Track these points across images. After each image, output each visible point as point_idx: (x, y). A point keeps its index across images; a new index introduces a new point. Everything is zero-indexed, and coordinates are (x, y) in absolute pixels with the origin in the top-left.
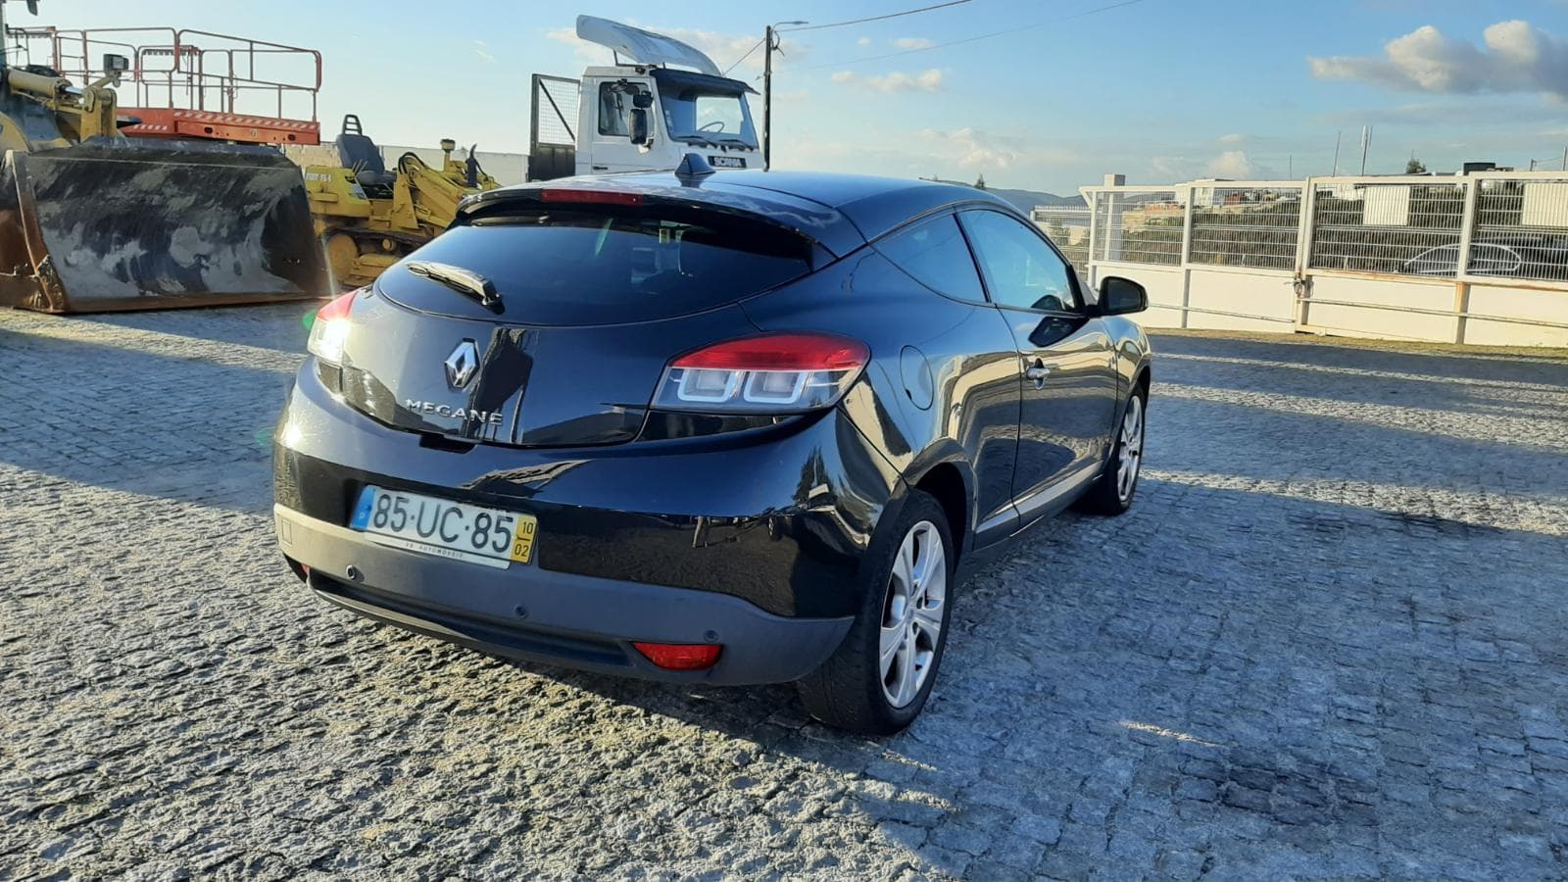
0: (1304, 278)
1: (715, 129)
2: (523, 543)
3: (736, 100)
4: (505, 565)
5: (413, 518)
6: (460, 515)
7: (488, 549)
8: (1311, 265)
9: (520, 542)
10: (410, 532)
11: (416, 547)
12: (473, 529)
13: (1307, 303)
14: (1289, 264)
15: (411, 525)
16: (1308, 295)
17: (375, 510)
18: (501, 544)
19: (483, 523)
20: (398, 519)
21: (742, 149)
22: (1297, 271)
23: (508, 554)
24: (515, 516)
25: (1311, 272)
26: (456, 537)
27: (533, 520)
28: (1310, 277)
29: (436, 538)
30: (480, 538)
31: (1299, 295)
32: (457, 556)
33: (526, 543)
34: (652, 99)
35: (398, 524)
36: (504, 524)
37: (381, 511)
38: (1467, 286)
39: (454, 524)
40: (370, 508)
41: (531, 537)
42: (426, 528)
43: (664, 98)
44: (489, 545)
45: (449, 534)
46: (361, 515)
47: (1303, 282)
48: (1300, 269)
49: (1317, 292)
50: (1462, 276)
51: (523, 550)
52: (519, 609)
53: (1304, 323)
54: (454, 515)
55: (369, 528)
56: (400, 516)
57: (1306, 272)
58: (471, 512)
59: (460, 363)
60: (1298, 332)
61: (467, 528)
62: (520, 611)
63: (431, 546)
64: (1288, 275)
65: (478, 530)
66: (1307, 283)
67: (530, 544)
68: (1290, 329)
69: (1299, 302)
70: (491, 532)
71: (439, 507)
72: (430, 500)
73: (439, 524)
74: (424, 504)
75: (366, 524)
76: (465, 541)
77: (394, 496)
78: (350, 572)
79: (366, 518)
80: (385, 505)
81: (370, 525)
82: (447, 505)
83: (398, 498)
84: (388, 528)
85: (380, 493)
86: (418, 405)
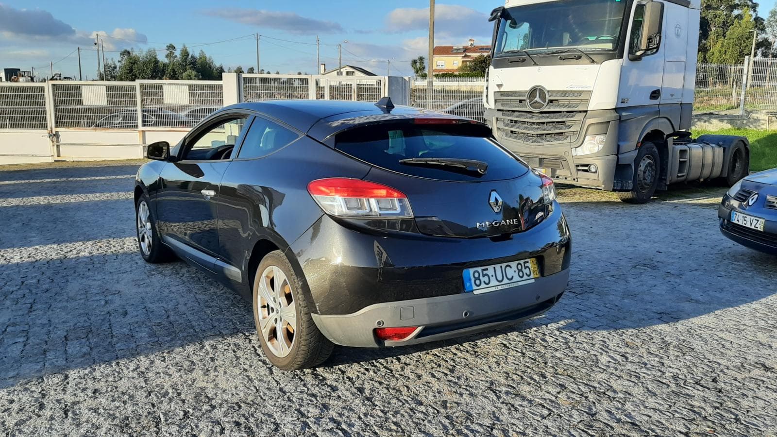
0: (54, 133)
4: (533, 281)
5: (492, 276)
6: (511, 267)
7: (525, 277)
8: (56, 126)
9: (534, 269)
10: (494, 282)
11: (500, 288)
12: (517, 271)
13: (58, 146)
14: (45, 126)
15: (493, 280)
16: (58, 141)
17: (473, 280)
18: (528, 273)
19: (520, 267)
20: (486, 279)
22: (49, 129)
23: (532, 276)
24: (529, 260)
25: (58, 129)
26: (513, 277)
27: (534, 259)
28: (57, 132)
29: (506, 281)
30: (521, 274)
31: (53, 142)
32: (516, 285)
33: (536, 269)
35: (487, 281)
36: (526, 265)
37: (476, 279)
38: (144, 132)
39: (510, 272)
40: (470, 280)
41: (536, 266)
42: (500, 278)
45: (510, 277)
46: (468, 284)
47: (54, 135)
48: (51, 128)
49: (62, 139)
50: (141, 128)
51: (536, 272)
53: (59, 156)
54: (508, 268)
55: (474, 289)
56: (486, 277)
57: (54, 130)
58: (514, 264)
59: (496, 201)
60: (55, 161)
61: (515, 271)
62: (538, 298)
63: (505, 285)
64: (45, 132)
65: (519, 271)
66: (57, 135)
68: (51, 160)
69: (53, 145)
70: (523, 270)
71: (501, 267)
72: (496, 266)
73: (504, 274)
74: (494, 268)
75: (472, 287)
76: (516, 278)
77: (479, 269)
78: (466, 314)
79: (471, 285)
80: (477, 275)
81: (475, 287)
82: (504, 265)
83: (483, 270)
84: (483, 285)
85: (471, 271)
86: (483, 224)
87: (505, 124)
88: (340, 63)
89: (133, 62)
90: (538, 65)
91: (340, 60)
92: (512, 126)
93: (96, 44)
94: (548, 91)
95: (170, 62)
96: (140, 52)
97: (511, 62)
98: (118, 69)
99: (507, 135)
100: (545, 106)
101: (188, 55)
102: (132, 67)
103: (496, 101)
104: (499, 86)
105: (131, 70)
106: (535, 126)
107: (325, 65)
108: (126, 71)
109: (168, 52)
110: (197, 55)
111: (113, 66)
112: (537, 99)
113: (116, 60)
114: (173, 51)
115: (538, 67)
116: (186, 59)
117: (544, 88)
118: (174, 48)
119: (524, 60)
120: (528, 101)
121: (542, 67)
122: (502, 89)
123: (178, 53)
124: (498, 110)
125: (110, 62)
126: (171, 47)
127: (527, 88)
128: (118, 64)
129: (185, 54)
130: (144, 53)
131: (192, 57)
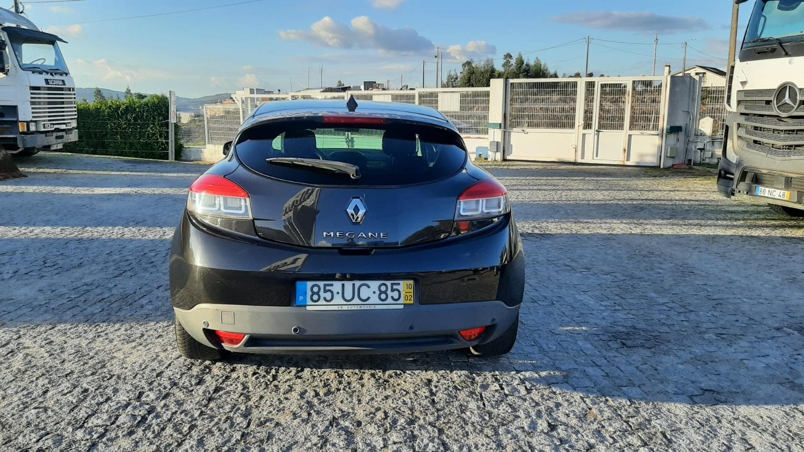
1: (39, 63)
2: (408, 294)
3: (51, 46)
4: (402, 307)
5: (338, 293)
6: (369, 287)
7: (390, 300)
9: (407, 294)
10: (338, 300)
11: (345, 308)
12: (378, 292)
15: (338, 297)
17: (309, 293)
18: (396, 297)
19: (383, 288)
20: (328, 296)
21: (61, 75)
23: (402, 301)
24: (401, 282)
26: (369, 298)
27: (411, 282)
29: (356, 301)
30: (383, 296)
32: (372, 307)
33: (410, 294)
34: (6, 45)
35: (329, 298)
36: (395, 287)
37: (313, 293)
39: (365, 293)
40: (306, 293)
41: (412, 290)
42: (348, 297)
43: (13, 44)
44: (389, 298)
45: (364, 298)
46: (301, 298)
51: (409, 298)
52: (410, 327)
54: (363, 289)
55: (308, 304)
56: (329, 294)
58: (374, 284)
59: (356, 209)
61: (374, 293)
62: (411, 328)
63: (356, 305)
65: (381, 292)
67: (412, 294)
70: (389, 292)
71: (354, 284)
72: (346, 283)
73: (356, 293)
74: (343, 285)
75: (306, 302)
76: (375, 299)
77: (321, 284)
78: (295, 330)
79: (305, 299)
80: (316, 289)
81: (309, 302)
82: (358, 283)
83: (325, 285)
84: (322, 302)
85: (310, 284)
86: (332, 234)
87: (747, 132)
88: (684, 64)
89: (472, 72)
90: (790, 56)
91: (685, 59)
92: (756, 135)
93: (436, 57)
94: (801, 89)
95: (505, 71)
96: (479, 63)
97: (759, 53)
98: (459, 79)
99: (749, 146)
100: (795, 109)
101: (523, 63)
102: (470, 77)
103: (739, 102)
104: (744, 83)
105: (469, 80)
106: (782, 135)
107: (669, 66)
108: (465, 81)
109: (505, 61)
110: (532, 63)
111: (455, 77)
112: (787, 99)
113: (459, 71)
114: (510, 60)
115: (789, 58)
116: (520, 67)
117: (795, 86)
118: (511, 57)
119: (773, 50)
120: (775, 102)
121: (794, 58)
122: (747, 87)
123: (513, 62)
124: (742, 114)
125: (453, 73)
126: (509, 56)
127: (775, 85)
128: (459, 75)
129: (521, 62)
130: (482, 63)
131: (526, 65)
